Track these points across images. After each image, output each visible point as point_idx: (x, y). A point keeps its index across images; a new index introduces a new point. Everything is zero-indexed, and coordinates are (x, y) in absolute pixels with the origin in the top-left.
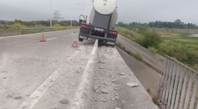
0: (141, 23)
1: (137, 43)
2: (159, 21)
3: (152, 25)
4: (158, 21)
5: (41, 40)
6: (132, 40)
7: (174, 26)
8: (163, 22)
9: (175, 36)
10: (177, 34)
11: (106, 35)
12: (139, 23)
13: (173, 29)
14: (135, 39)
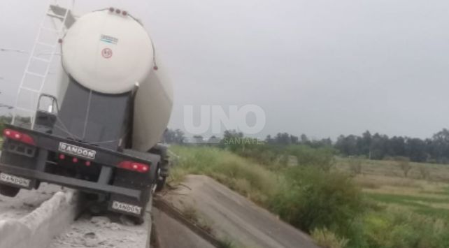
0: (310, 139)
1: (271, 212)
3: (349, 147)
4: (373, 134)
6: (253, 200)
7: (429, 156)
8: (390, 137)
9: (429, 192)
10: (440, 184)
11: (104, 173)
12: (303, 137)
14: (264, 198)
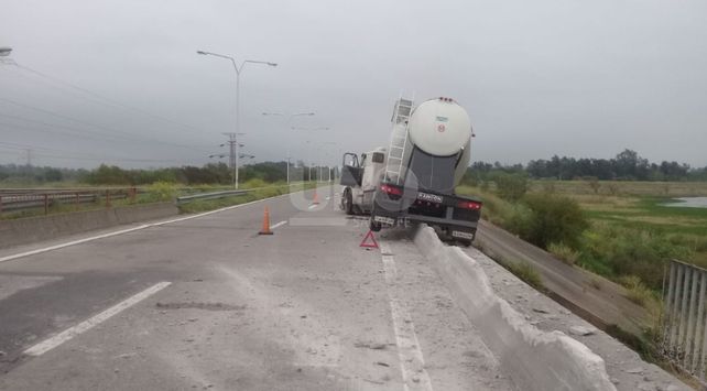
0: (503, 165)
1: (511, 232)
2: (565, 158)
3: (540, 170)
4: (561, 157)
5: (260, 231)
6: (493, 223)
7: (614, 174)
8: (577, 159)
9: (622, 207)
10: (631, 200)
11: (450, 211)
12: (497, 164)
13: (613, 183)
14: (502, 221)
